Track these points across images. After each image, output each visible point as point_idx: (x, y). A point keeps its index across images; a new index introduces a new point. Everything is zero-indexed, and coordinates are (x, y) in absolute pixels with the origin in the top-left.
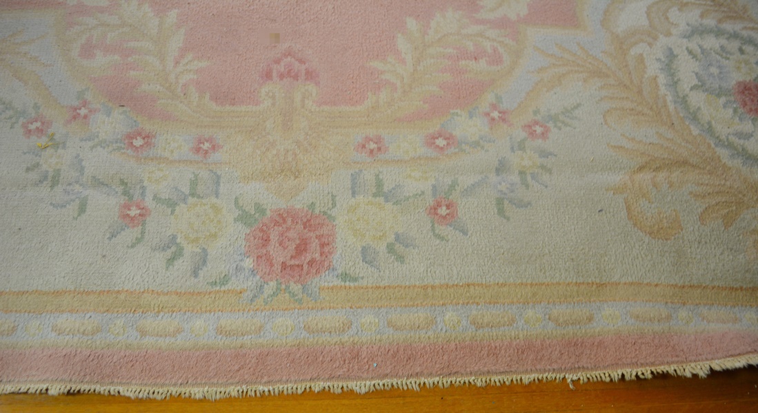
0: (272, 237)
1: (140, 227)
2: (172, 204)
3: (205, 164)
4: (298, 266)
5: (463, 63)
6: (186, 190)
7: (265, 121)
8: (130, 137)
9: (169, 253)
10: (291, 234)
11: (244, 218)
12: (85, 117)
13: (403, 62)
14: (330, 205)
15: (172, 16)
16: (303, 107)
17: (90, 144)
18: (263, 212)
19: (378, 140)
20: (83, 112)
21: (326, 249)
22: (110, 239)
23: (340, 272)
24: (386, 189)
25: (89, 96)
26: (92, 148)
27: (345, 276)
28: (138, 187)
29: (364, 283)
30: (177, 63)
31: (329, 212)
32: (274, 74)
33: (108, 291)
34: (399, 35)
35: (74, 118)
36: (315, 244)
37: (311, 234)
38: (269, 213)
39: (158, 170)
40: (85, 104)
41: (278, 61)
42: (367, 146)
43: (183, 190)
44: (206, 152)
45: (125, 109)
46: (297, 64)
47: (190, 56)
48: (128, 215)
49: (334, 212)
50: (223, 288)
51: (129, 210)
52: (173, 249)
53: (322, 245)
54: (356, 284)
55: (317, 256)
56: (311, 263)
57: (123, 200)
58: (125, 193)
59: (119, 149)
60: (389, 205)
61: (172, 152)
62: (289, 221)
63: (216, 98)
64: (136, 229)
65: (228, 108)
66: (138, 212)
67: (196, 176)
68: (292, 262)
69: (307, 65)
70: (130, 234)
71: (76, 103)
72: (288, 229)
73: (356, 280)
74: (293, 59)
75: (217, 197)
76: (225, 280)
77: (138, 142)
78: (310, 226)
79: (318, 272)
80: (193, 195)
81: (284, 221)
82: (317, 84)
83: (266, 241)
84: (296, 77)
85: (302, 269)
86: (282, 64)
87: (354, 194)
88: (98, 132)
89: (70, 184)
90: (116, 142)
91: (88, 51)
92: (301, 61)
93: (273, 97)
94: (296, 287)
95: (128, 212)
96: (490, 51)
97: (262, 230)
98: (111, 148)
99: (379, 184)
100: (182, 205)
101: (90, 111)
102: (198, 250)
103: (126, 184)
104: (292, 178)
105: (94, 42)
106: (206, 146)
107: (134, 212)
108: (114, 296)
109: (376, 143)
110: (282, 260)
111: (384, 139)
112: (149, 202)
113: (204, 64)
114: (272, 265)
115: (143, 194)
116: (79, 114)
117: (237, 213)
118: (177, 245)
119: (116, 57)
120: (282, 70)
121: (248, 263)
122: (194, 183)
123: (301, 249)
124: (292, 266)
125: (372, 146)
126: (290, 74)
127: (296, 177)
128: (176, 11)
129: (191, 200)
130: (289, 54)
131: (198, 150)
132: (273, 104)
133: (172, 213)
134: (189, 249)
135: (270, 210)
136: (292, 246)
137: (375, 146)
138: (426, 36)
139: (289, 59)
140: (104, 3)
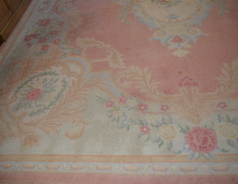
0: (194, 137)
1: (148, 134)
2: (157, 127)
3: (166, 114)
4: (205, 147)
6: (161, 122)
7: (183, 99)
8: (140, 106)
9: (159, 143)
10: (200, 136)
11: (182, 131)
12: (124, 101)
13: (226, 77)
14: (212, 126)
16: (195, 94)
17: (128, 109)
18: (189, 128)
19: (224, 103)
20: (123, 99)
21: (214, 141)
22: (138, 138)
23: (221, 149)
24: (231, 119)
25: (124, 94)
26: (128, 110)
27: (223, 150)
28: (145, 122)
30: (150, 83)
31: (212, 128)
32: (183, 84)
33: (141, 156)
34: (222, 69)
35: (121, 101)
36: (209, 139)
37: (208, 136)
38: (191, 129)
39: (151, 116)
40: (124, 97)
41: (183, 80)
42: (220, 105)
43: (160, 122)
44: (165, 110)
45: (136, 98)
46: (189, 81)
47: (154, 81)
48: (143, 131)
49: (214, 128)
50: (180, 154)
51: (144, 129)
52: (160, 141)
53: (212, 140)
54: (228, 153)
55: (211, 143)
56: (210, 146)
57: (141, 126)
58: (141, 124)
59: (137, 110)
60: (233, 125)
61: (154, 110)
62: (199, 131)
63: (165, 93)
64: (146, 135)
65: (170, 96)
66: (147, 129)
67: (164, 118)
68: (203, 146)
69: (193, 81)
70: (145, 137)
71: (121, 97)
72: (199, 134)
73: (227, 151)
74: (188, 79)
75: (172, 124)
76: (180, 152)
77: (143, 108)
78: (207, 133)
79: (213, 149)
80: (164, 124)
81: (197, 131)
82: (198, 86)
83: (192, 138)
84: (190, 85)
85: (207, 148)
86: (185, 81)
87: (220, 122)
88: (129, 105)
89: (123, 121)
90: (136, 108)
91: (122, 81)
92: (191, 80)
93: (184, 91)
94: (206, 155)
95: (143, 130)
97: (190, 135)
98: (134, 110)
99: (228, 118)
100: (160, 127)
101: (126, 99)
102: (169, 142)
103: (141, 121)
104: (197, 117)
105: (123, 79)
106: (165, 108)
107: (145, 130)
108: (143, 157)
109: (224, 104)
110: (199, 145)
111: (226, 103)
112: (150, 126)
113: (159, 83)
114: (196, 147)
115: (147, 124)
116: (122, 100)
117: (180, 129)
118: (162, 140)
119: (131, 82)
120: (185, 83)
121: (187, 146)
122: (163, 120)
123: (205, 141)
125: (222, 105)
127: (198, 117)
128: (147, 68)
129: (163, 125)
130: (186, 78)
131: (163, 109)
132: (185, 94)
133: (158, 129)
134: (166, 141)
135: (191, 128)
136: (201, 140)
137: (224, 105)
138: (232, 68)
139: (186, 79)
140: (124, 67)
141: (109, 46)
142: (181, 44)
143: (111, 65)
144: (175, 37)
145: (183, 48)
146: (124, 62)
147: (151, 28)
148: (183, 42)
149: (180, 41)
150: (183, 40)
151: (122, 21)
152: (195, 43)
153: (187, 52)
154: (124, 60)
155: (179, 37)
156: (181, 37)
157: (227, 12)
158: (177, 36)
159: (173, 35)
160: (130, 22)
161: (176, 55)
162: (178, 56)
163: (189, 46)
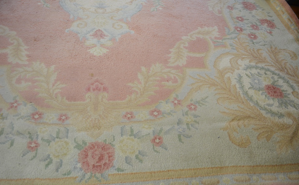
0: (89, 154)
1: (35, 151)
2: (49, 142)
3: (63, 125)
4: (99, 166)
5: (163, 83)
6: (55, 136)
7: (87, 107)
8: (33, 115)
9: (47, 162)
10: (97, 153)
11: (78, 146)
12: (16, 107)
13: (140, 83)
14: (113, 140)
15: (53, 67)
16: (102, 101)
17: (17, 117)
18: (85, 144)
19: (131, 114)
20: (15, 105)
21: (111, 158)
22: (22, 157)
23: (116, 167)
24: (134, 133)
25: (18, 99)
26: (18, 119)
27: (119, 170)
28: (35, 135)
29: (126, 172)
30: (54, 85)
31: (112, 143)
32: (91, 89)
33: (20, 179)
34: (139, 73)
35: (12, 107)
36: (106, 156)
37: (105, 152)
38: (88, 144)
39: (44, 127)
40: (16, 102)
41: (92, 84)
42: (127, 116)
43: (54, 135)
44: (64, 120)
45: (32, 103)
46: (100, 85)
47: (59, 83)
48: (31, 146)
49: (114, 143)
50: (68, 176)
51: (31, 144)
52: (49, 160)
53: (109, 157)
54: (123, 172)
55: (107, 161)
56: (105, 164)
57: (29, 140)
58: (30, 137)
59: (29, 119)
60: (136, 139)
61: (50, 120)
62: (96, 147)
63: (68, 99)
64: (33, 152)
65: (73, 102)
66: (35, 145)
67: (59, 130)
68: (97, 164)
69: (104, 85)
70: (31, 154)
71: (13, 101)
72: (96, 150)
73: (123, 171)
74: (98, 83)
75: (67, 138)
76: (69, 173)
77: (37, 117)
78: (105, 149)
79: (107, 168)
80: (57, 137)
81: (94, 147)
82: (108, 92)
83: (87, 156)
84: (100, 90)
85: (101, 167)
86: (94, 85)
87: (122, 135)
88: (21, 113)
89: (7, 134)
90: (28, 117)
91: (19, 81)
92: (102, 84)
93: (91, 98)
94: (98, 175)
95: (31, 145)
96: (173, 78)
97: (85, 151)
98: (25, 119)
99: (132, 131)
100: (53, 142)
101: (18, 105)
102: (59, 160)
103: (31, 134)
104: (98, 130)
105: (22, 77)
106: (64, 118)
107: (33, 145)
108: (23, 181)
109: (131, 115)
110: (93, 163)
111: (133, 113)
112: (39, 141)
113: (64, 86)
114: (89, 166)
115: (37, 138)
116: (13, 106)
117: (75, 144)
118: (50, 158)
119: (30, 83)
120: (94, 87)
121: (79, 165)
122: (58, 133)
123: (101, 159)
124: (97, 166)
125: (129, 116)
126: (97, 89)
127: (99, 129)
128: (54, 66)
129: (56, 140)
130: (97, 81)
131: (60, 119)
132: (91, 101)
133: (49, 145)
134: (55, 160)
135: (88, 143)
136: (97, 158)
137: (130, 116)
138: (149, 73)
139: (97, 83)
140: (27, 63)
141: (14, 33)
142: (102, 40)
143: (11, 59)
144: (97, 30)
145: (102, 45)
146: (28, 56)
147: (71, 17)
148: (103, 38)
149: (101, 37)
150: (105, 36)
151: (39, 4)
152: (118, 40)
153: (105, 51)
154: (29, 53)
155: (101, 31)
156: (104, 31)
157: (161, 9)
158: (99, 30)
159: (95, 29)
160: (49, 6)
161: (92, 53)
162: (95, 54)
163: (109, 44)
